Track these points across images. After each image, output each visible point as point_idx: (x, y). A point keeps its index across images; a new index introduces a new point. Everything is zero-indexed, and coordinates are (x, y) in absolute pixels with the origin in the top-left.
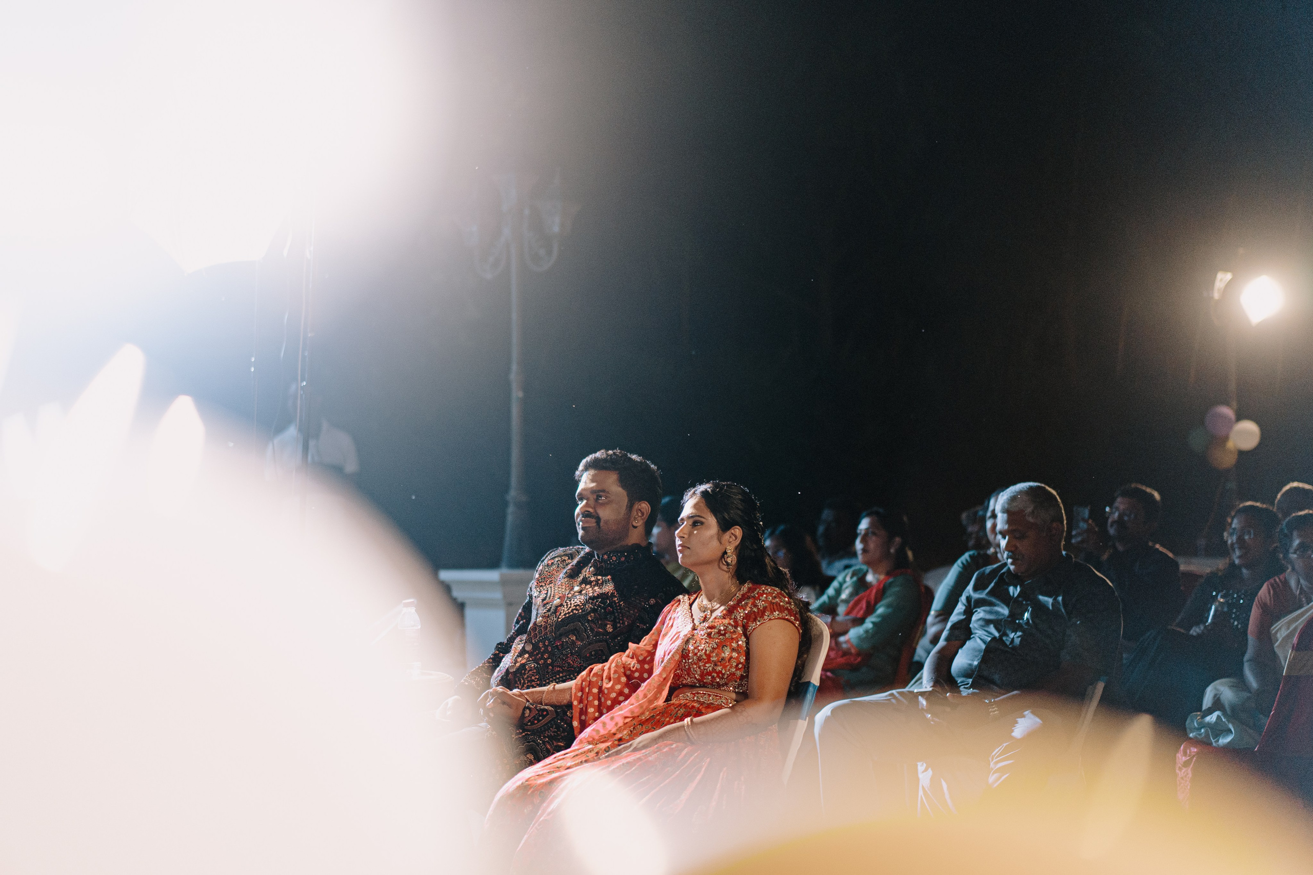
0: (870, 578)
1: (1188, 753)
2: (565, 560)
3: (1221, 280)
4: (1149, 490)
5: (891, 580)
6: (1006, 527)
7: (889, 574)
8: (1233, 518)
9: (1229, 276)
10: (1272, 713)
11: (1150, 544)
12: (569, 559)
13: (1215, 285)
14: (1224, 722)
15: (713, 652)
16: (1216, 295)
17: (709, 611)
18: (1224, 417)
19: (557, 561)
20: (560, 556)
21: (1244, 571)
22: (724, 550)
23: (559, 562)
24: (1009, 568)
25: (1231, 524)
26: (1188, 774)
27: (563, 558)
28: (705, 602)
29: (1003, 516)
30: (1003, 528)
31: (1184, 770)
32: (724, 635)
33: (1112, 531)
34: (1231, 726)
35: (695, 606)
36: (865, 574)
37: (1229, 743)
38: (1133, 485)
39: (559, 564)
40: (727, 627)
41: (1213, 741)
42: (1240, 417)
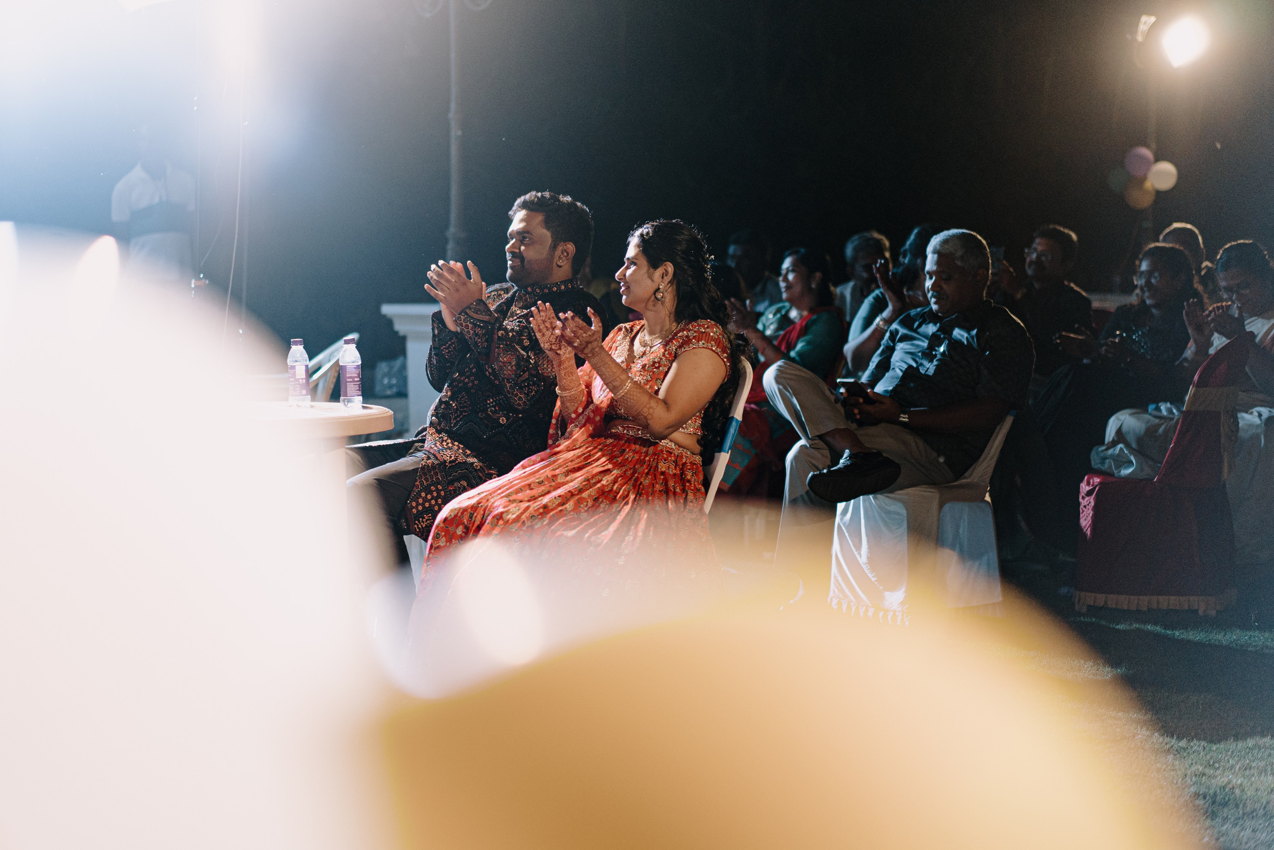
0: (794, 314)
1: (1091, 483)
2: (501, 295)
3: (1145, 23)
4: (1066, 231)
5: (814, 317)
6: (935, 268)
7: (812, 311)
8: (1141, 261)
9: (1153, 19)
10: (1171, 446)
11: (1066, 283)
12: (504, 293)
13: (1139, 28)
14: (1126, 454)
15: (647, 384)
16: (1140, 38)
17: (649, 347)
18: (1142, 158)
19: (494, 295)
20: (496, 290)
21: (1154, 311)
22: (657, 287)
23: (495, 297)
24: (931, 308)
25: (1140, 266)
26: (1090, 502)
27: (499, 292)
28: (647, 338)
29: (933, 257)
30: (932, 268)
31: (1087, 498)
32: (658, 368)
33: (1030, 272)
34: (1132, 458)
35: (637, 342)
36: (788, 312)
37: (1130, 473)
38: (1052, 226)
39: (495, 298)
40: (661, 359)
41: (1115, 472)
42: (1157, 159)
